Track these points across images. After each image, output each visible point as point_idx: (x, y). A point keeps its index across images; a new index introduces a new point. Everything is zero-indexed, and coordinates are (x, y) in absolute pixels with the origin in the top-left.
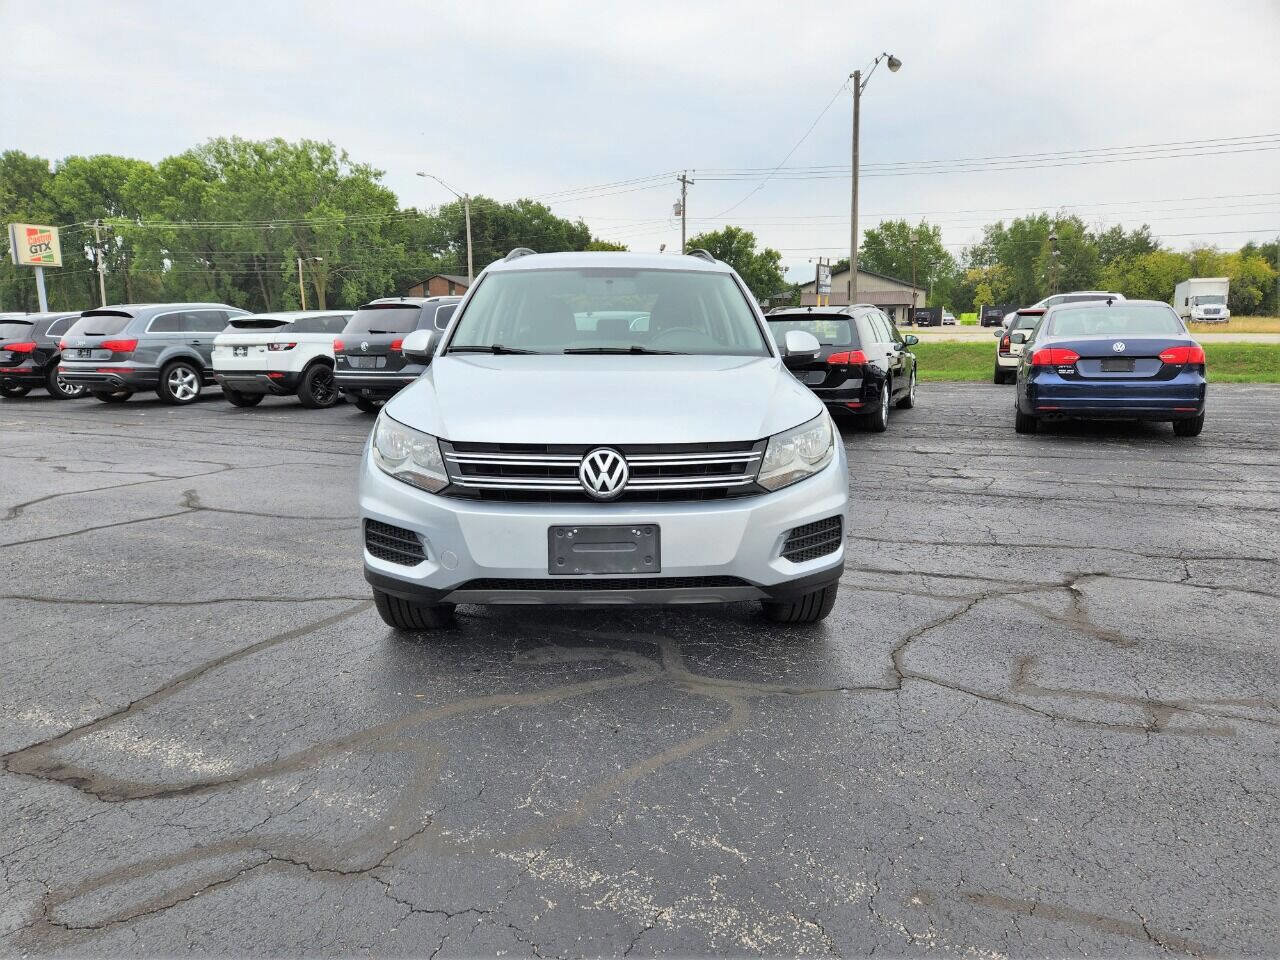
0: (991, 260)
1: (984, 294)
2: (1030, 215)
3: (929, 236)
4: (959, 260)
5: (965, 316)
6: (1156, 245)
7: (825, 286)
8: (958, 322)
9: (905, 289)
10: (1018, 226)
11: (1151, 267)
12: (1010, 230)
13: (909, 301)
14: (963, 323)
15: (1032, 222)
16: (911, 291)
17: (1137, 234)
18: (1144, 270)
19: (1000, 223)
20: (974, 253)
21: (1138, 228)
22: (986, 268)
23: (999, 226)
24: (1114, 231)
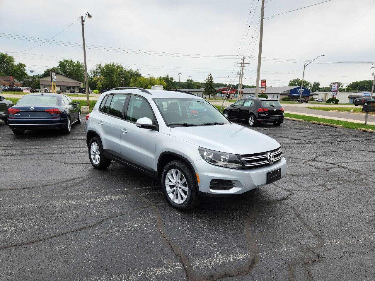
0: (99, 75)
1: (99, 84)
2: (109, 63)
3: (80, 65)
4: (90, 74)
5: (95, 91)
6: (141, 75)
7: (54, 79)
8: (93, 92)
9: (77, 82)
10: (106, 66)
11: (141, 81)
12: (104, 67)
13: (78, 85)
14: (94, 93)
15: (110, 65)
16: (79, 82)
17: (136, 72)
18: (139, 81)
19: (100, 64)
20: (94, 72)
21: (136, 70)
22: (98, 77)
23: (100, 65)
24: (130, 70)
